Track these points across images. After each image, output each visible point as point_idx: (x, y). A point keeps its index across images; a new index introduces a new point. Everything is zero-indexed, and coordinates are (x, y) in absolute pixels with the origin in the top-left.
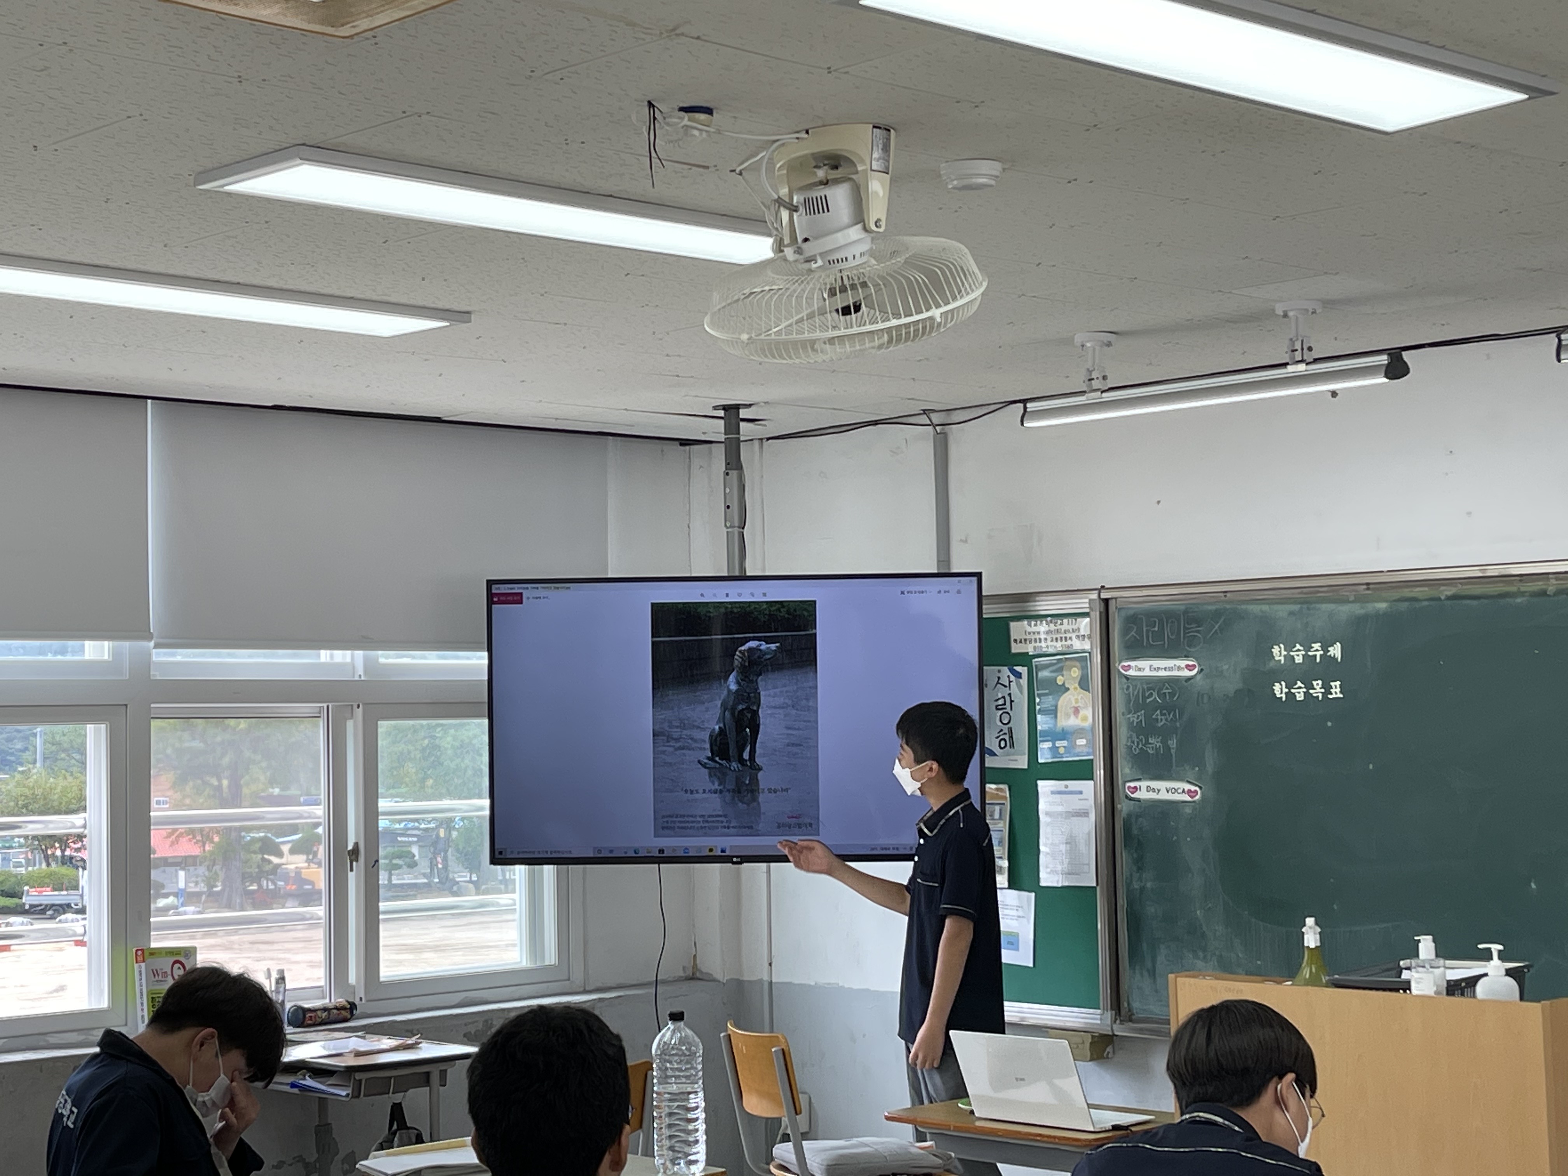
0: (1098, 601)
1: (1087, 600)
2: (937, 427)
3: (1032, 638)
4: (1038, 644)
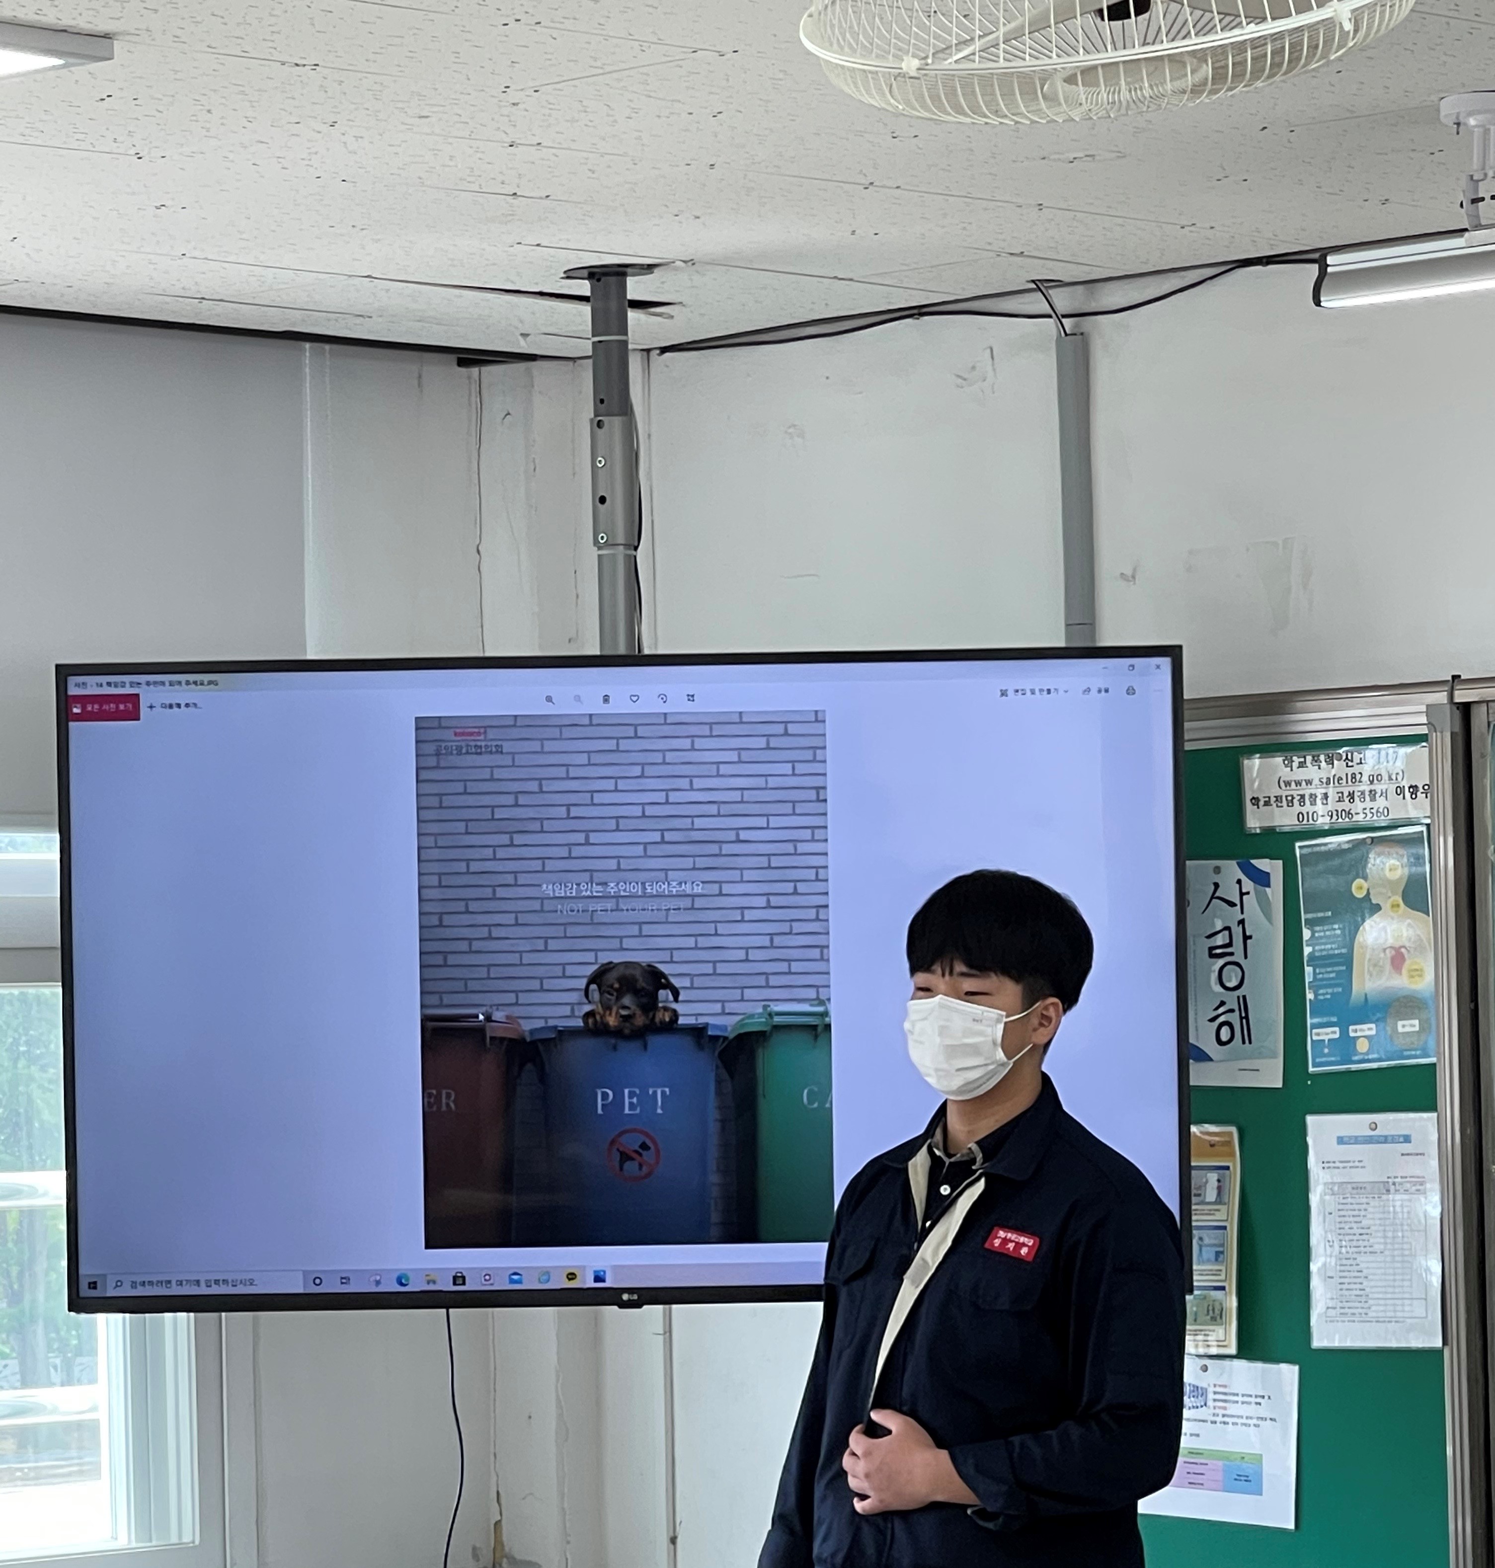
0: (1448, 706)
1: (1423, 708)
2: (1064, 320)
3: (1295, 793)
4: (1308, 808)
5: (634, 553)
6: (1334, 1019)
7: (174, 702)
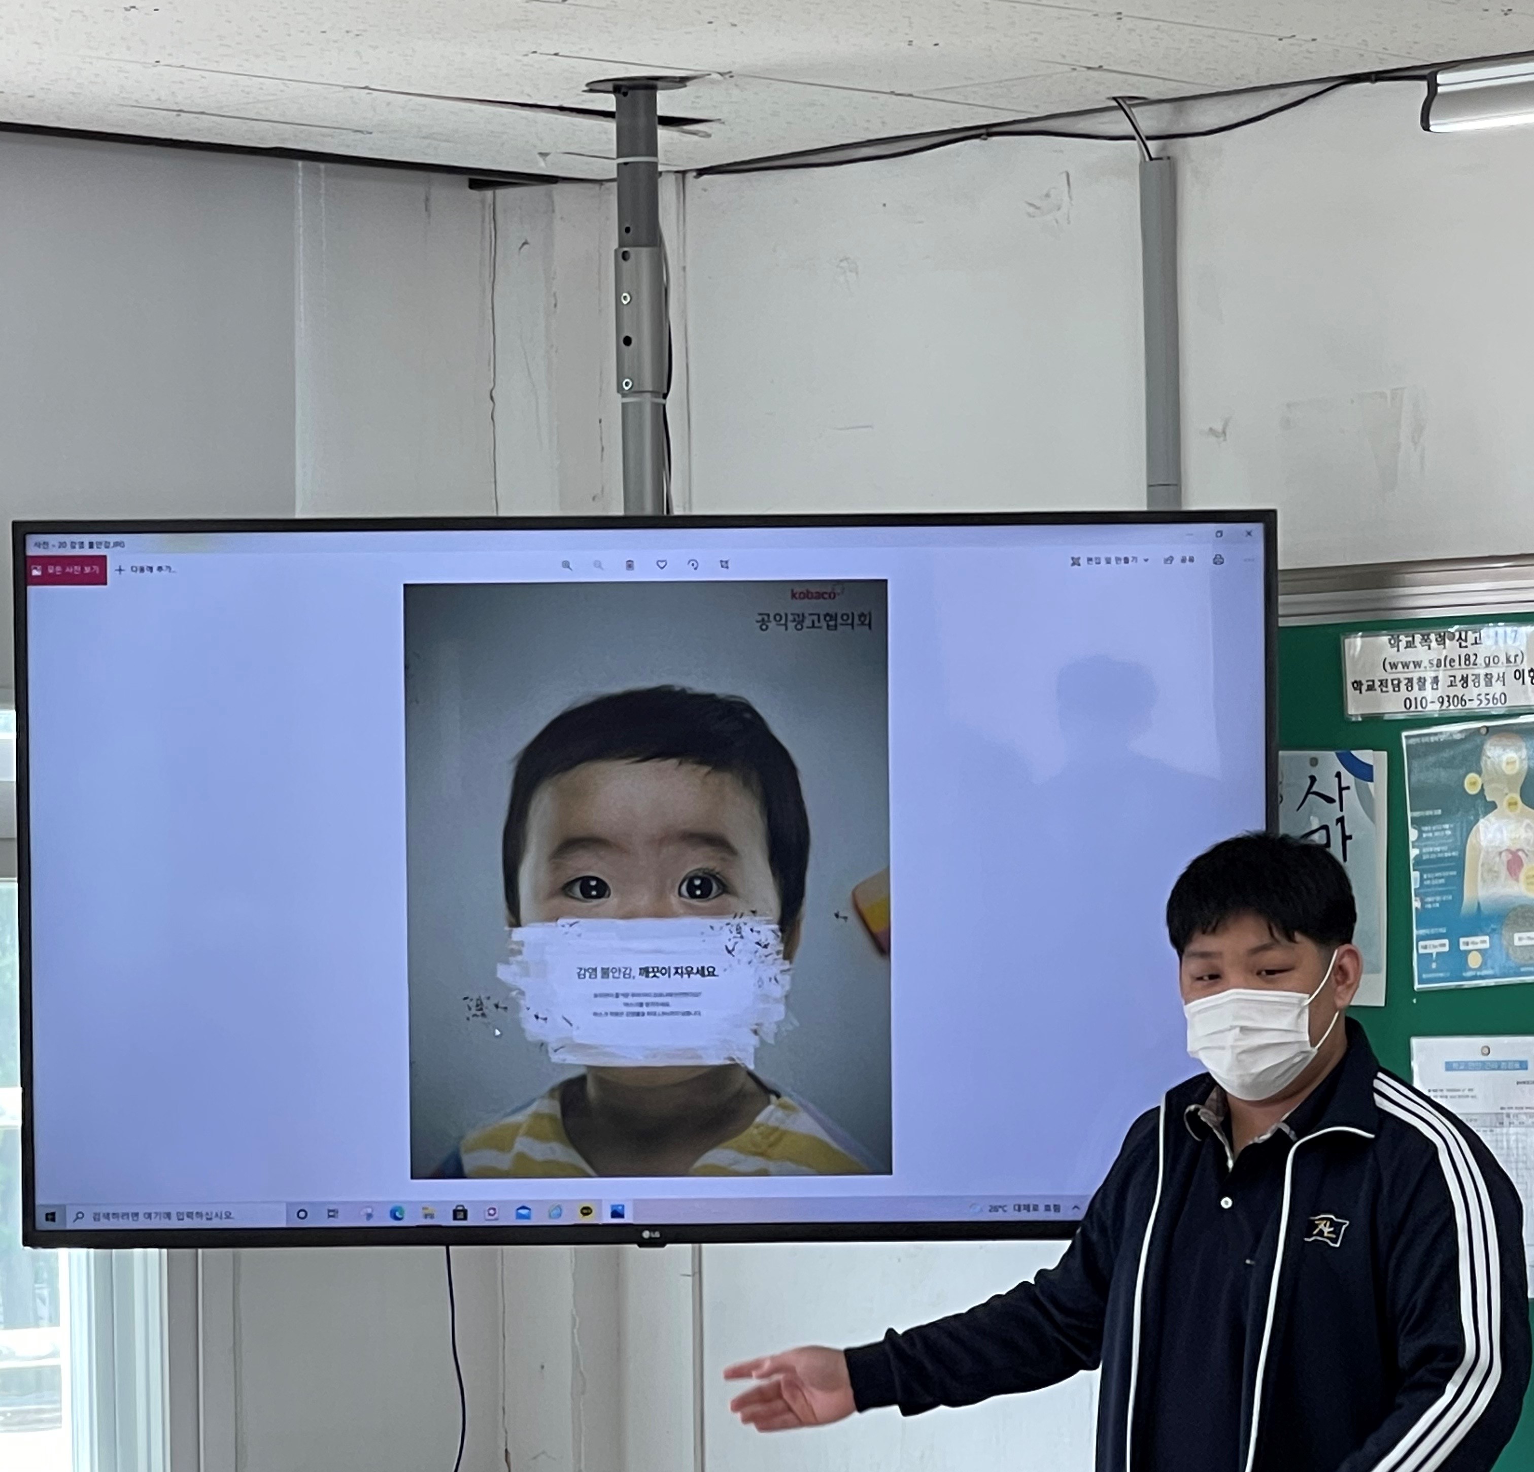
2: (1149, 143)
3: (1402, 677)
4: (1416, 693)
5: (661, 401)
6: (1443, 930)
7: (145, 565)
